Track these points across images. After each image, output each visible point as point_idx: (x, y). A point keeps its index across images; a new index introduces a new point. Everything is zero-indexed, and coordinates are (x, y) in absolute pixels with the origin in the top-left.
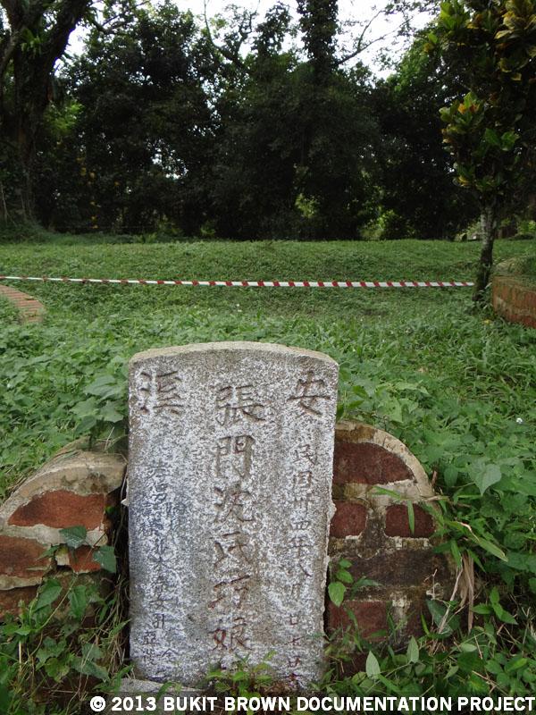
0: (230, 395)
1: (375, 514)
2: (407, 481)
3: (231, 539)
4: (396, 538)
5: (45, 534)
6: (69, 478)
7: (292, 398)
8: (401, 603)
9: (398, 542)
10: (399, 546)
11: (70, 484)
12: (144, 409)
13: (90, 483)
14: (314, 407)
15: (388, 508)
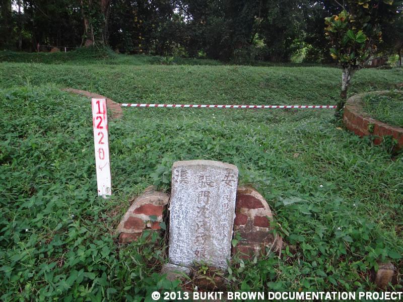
0: (203, 178)
1: (250, 218)
2: (262, 209)
3: (202, 223)
4: (257, 227)
5: (144, 217)
6: (152, 200)
7: (223, 180)
8: (257, 248)
9: (258, 228)
10: (258, 230)
11: (152, 202)
12: (176, 181)
13: (158, 202)
14: (230, 184)
15: (255, 217)
